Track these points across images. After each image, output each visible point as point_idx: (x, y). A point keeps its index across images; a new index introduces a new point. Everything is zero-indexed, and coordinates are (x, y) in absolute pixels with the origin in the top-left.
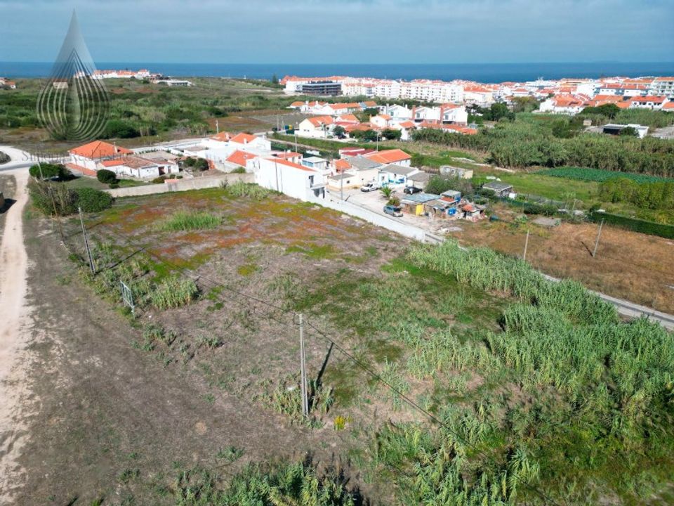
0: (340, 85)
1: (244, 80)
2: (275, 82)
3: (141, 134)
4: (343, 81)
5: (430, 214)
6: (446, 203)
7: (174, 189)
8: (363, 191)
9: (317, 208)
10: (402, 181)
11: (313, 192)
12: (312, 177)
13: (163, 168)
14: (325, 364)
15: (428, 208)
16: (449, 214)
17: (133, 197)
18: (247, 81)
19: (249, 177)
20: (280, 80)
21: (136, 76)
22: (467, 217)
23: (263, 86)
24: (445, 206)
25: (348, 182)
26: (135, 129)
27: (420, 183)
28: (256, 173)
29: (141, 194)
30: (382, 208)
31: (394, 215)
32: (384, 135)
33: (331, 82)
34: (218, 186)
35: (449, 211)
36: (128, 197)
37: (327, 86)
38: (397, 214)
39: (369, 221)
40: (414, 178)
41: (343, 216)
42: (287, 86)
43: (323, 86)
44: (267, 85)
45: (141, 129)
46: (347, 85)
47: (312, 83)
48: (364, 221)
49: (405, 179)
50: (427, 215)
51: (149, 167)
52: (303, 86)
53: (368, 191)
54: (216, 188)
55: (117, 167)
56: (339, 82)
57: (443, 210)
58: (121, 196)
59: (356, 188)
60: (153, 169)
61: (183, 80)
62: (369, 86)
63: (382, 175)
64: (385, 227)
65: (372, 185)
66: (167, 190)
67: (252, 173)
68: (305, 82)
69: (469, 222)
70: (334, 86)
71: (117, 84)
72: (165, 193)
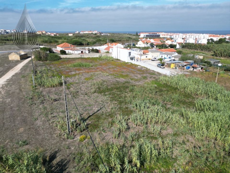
0: (160, 35)
2: (137, 34)
3: (84, 45)
4: (161, 34)
5: (177, 68)
6: (185, 64)
7: (82, 57)
8: (152, 60)
9: (130, 64)
10: (170, 58)
11: (130, 58)
12: (130, 52)
13: (83, 51)
14: (95, 113)
15: (176, 65)
16: (186, 68)
17: (68, 58)
18: (128, 34)
19: (110, 54)
20: (139, 34)
21: (93, 33)
22: (194, 70)
23: (133, 35)
24: (185, 65)
25: (146, 57)
26: (82, 43)
27: (177, 58)
28: (112, 53)
29: (71, 58)
30: (157, 64)
31: (161, 67)
32: (169, 46)
33: (157, 34)
34: (98, 57)
35: (187, 67)
36: (66, 58)
37: (155, 35)
38: (162, 67)
39: (148, 68)
40: (175, 57)
41: (139, 67)
42: (141, 35)
43: (153, 35)
45: (84, 43)
46: (162, 35)
47: (150, 34)
48: (147, 68)
49: (171, 57)
50: (176, 68)
51: (78, 50)
52: (146, 35)
53: (154, 60)
54: (97, 57)
55: (69, 50)
56: (159, 34)
57: (183, 66)
58: (64, 57)
59: (149, 59)
61: (107, 34)
62: (171, 35)
63: (162, 55)
64: (154, 70)
65: (156, 58)
66: (80, 57)
68: (147, 34)
69: (195, 72)
70: (157, 35)
71: (87, 34)
72: (79, 58)
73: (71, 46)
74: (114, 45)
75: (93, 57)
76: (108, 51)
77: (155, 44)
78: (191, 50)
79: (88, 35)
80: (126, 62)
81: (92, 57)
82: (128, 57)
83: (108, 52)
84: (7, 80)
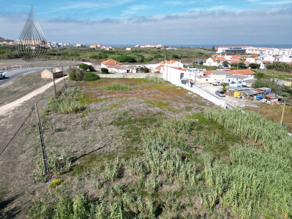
0: (245, 50)
1: (199, 48)
2: (213, 48)
4: (248, 48)
5: (243, 97)
6: (255, 92)
7: (125, 77)
8: (214, 85)
9: (180, 88)
10: (240, 82)
11: (181, 81)
12: (183, 74)
13: (129, 70)
14: (93, 151)
15: (242, 94)
16: (257, 99)
17: (108, 78)
18: (201, 49)
19: (160, 75)
20: (216, 48)
21: (156, 46)
22: (268, 101)
23: (208, 50)
24: (254, 93)
25: (207, 80)
26: (135, 59)
27: (249, 84)
29: (112, 78)
30: (215, 91)
31: (219, 95)
32: (250, 66)
33: (241, 48)
34: (144, 77)
35: (257, 97)
36: (106, 78)
37: (238, 50)
38: (221, 95)
39: (201, 96)
40: (247, 82)
41: (189, 93)
42: (218, 50)
43: (236, 50)
44: (210, 50)
45: (137, 60)
46: (249, 50)
47: (231, 48)
48: (199, 96)
49: (242, 82)
50: (241, 98)
51: (123, 69)
52: (226, 50)
53: (216, 85)
55: (112, 68)
56: (245, 48)
57: (251, 96)
58: (104, 77)
59: (211, 83)
60: (124, 70)
62: (262, 51)
63: (229, 79)
64: (208, 99)
65: (219, 82)
66: (123, 77)
67: (162, 73)
69: (269, 104)
70: (242, 50)
72: (121, 78)
73: (117, 63)
74: (171, 63)
75: (139, 78)
76: (158, 70)
77: (230, 62)
78: (280, 72)
79: (149, 50)
80: (177, 85)
81: (137, 78)
82: (179, 79)
83: (159, 72)
84: (25, 101)
